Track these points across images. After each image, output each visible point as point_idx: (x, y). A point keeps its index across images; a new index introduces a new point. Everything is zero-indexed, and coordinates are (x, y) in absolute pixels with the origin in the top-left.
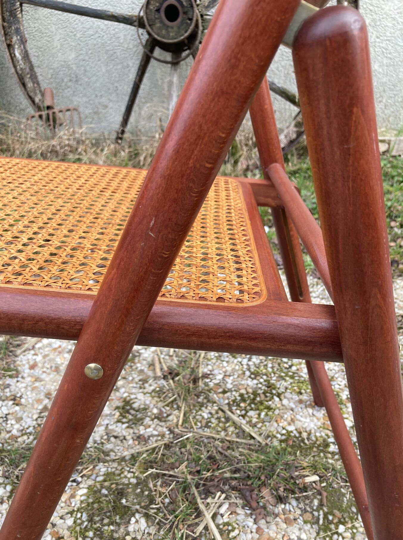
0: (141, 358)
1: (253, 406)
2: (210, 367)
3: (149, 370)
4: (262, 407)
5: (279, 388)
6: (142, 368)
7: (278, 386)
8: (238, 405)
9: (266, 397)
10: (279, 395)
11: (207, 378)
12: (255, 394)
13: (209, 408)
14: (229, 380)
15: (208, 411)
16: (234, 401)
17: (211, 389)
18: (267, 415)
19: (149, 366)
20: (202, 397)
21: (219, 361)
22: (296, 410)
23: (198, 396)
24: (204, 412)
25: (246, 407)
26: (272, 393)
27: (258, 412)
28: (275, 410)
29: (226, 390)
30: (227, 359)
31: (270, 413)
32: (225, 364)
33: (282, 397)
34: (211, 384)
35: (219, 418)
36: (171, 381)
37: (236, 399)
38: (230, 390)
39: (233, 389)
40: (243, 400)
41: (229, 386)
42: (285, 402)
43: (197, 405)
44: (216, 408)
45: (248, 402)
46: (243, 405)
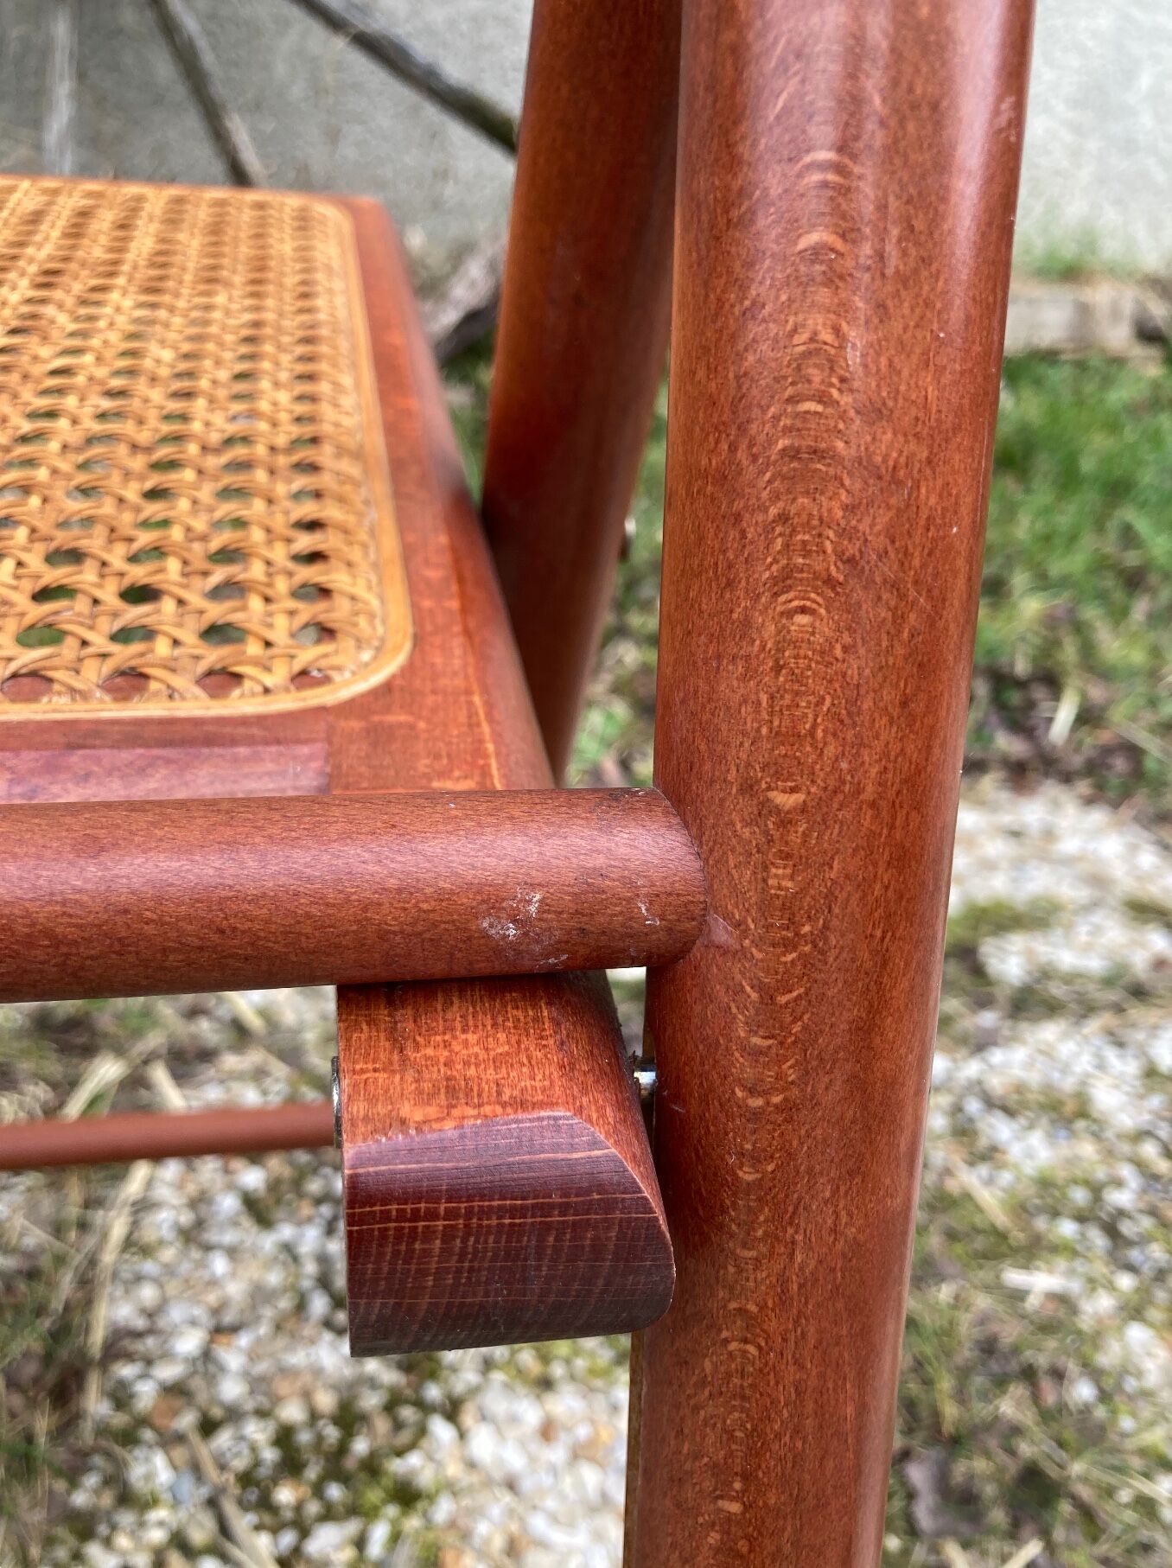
1: (335, 1492)
2: (148, 1294)
4: (374, 1495)
8: (265, 1504)
9: (398, 1426)
10: (452, 1410)
11: (129, 1357)
12: (349, 1418)
13: (123, 1541)
14: (233, 1357)
16: (246, 1479)
17: (142, 1422)
18: (395, 1538)
20: (91, 1480)
21: (195, 1254)
22: (527, 1485)
23: (73, 1476)
25: (299, 1507)
26: (425, 1408)
27: (352, 1527)
28: (431, 1498)
29: (217, 1412)
30: (229, 1237)
31: (413, 1523)
32: (219, 1264)
33: (468, 1417)
34: (146, 1394)
37: (257, 1463)
38: (234, 1415)
39: (249, 1406)
40: (291, 1465)
41: (232, 1390)
42: (483, 1443)
43: (61, 1531)
44: (157, 1536)
45: (312, 1473)
46: (285, 1495)
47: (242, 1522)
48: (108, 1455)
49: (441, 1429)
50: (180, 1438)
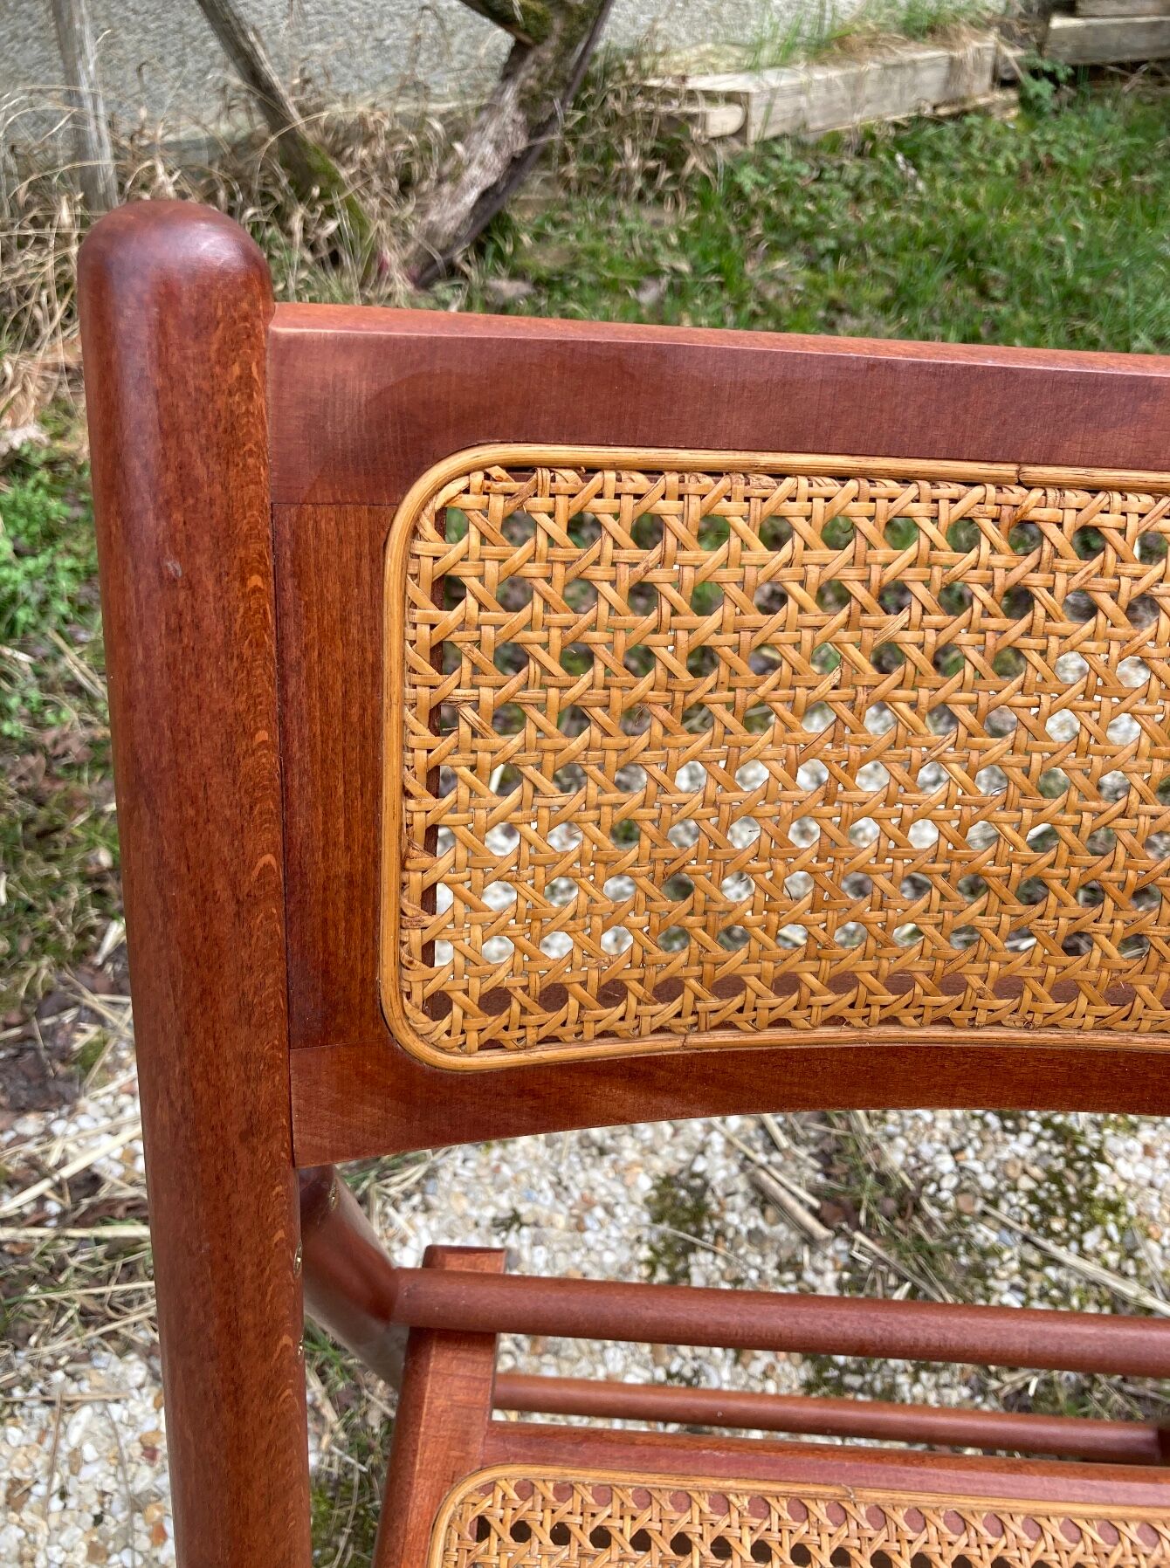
0: (719, 1193)
1: (1077, 1216)
2: (902, 1144)
3: (772, 1224)
4: (1097, 1212)
5: (1083, 1133)
6: (752, 1225)
7: (1078, 1129)
9: (1080, 1173)
10: (1099, 1156)
11: (926, 1182)
12: (1053, 1177)
13: (1000, 1273)
14: (973, 1164)
15: (1005, 1286)
16: (1033, 1224)
17: (959, 1213)
18: (1122, 1229)
19: (763, 1212)
20: (962, 1250)
22: (1159, 1182)
24: (1001, 1294)
25: (1067, 1229)
26: (1082, 1158)
27: (1098, 1230)
28: (1122, 1204)
29: (990, 1195)
31: (1123, 1219)
33: (1109, 1158)
34: (948, 1197)
35: (1044, 1294)
36: (859, 1236)
37: (1032, 1216)
38: (999, 1194)
39: (1002, 1187)
40: (1048, 1210)
41: (987, 1181)
42: (1124, 1168)
43: (972, 1280)
44: (1015, 1265)
45: (1060, 1211)
46: (1057, 1225)
47: (1049, 1244)
48: (960, 1235)
49: (1102, 1168)
50: (984, 1214)
